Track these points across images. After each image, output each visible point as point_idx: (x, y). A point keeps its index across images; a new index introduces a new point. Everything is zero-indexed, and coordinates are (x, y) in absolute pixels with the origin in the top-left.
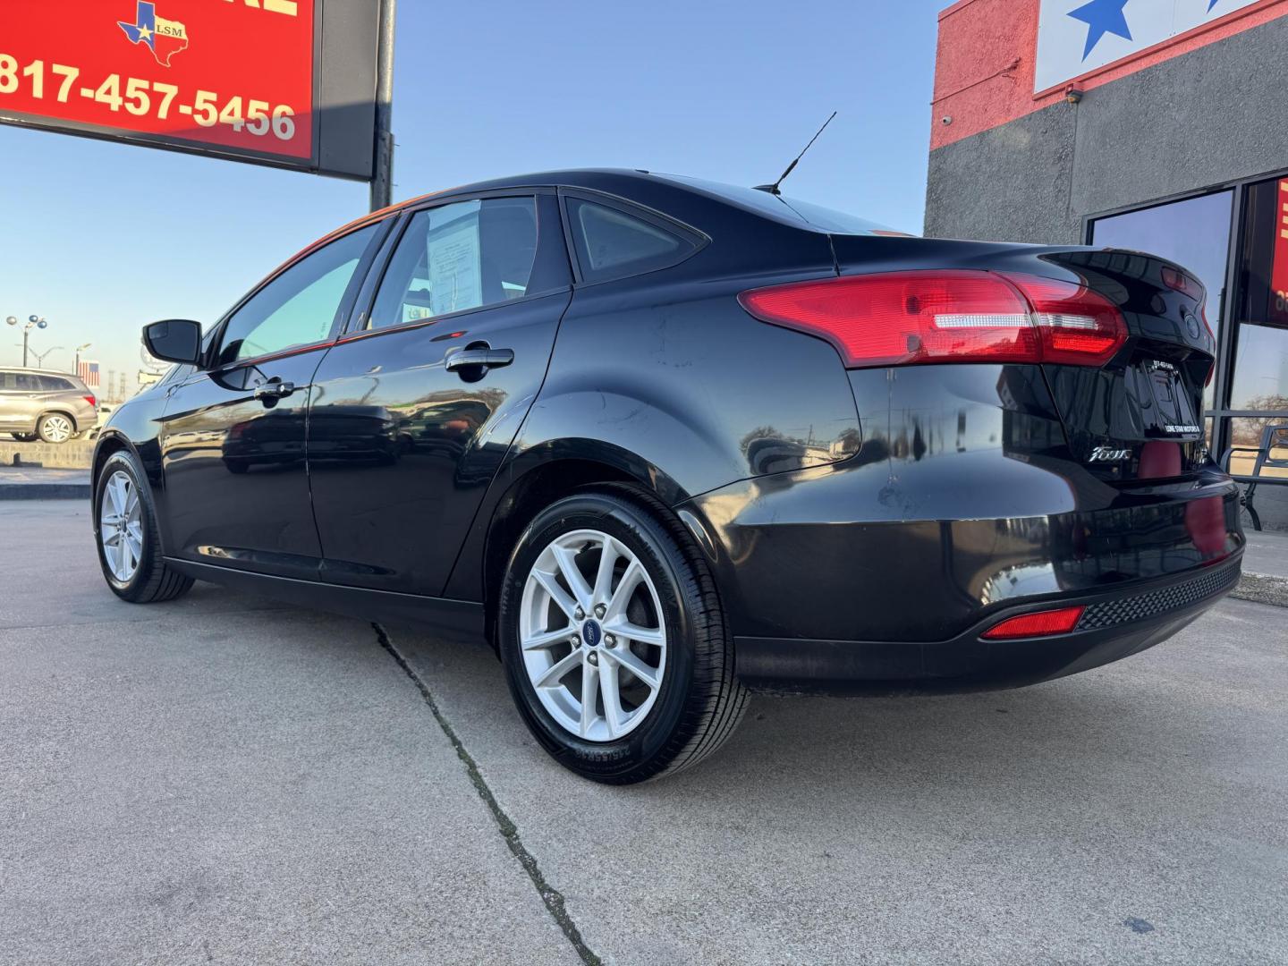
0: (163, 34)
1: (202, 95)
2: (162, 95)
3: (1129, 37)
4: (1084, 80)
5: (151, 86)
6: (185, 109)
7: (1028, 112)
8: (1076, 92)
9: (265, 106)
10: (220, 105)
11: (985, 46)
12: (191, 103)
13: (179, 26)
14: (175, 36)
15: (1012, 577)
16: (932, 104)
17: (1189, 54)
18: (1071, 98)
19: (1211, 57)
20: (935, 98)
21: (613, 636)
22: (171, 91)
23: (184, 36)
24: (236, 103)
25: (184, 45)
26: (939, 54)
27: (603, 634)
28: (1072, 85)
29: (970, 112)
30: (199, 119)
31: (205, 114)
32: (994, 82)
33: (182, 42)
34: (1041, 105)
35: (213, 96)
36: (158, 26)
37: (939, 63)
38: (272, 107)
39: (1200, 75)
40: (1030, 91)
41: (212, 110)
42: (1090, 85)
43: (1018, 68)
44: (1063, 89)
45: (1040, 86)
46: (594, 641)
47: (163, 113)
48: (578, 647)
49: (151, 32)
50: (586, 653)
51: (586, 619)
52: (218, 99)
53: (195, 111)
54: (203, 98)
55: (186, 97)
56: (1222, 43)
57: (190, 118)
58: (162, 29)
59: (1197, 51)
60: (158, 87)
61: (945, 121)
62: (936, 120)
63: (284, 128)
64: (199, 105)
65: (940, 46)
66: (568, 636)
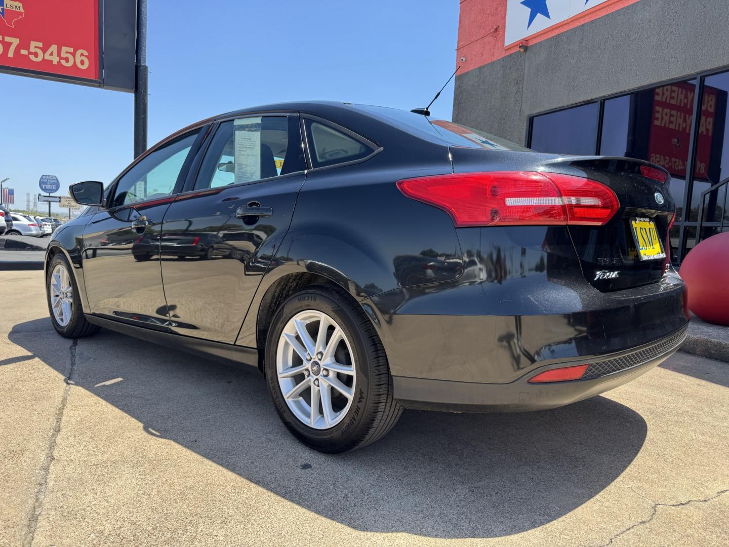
0: (9, 9)
1: (33, 44)
2: (10, 44)
3: (548, 17)
4: (526, 40)
5: (3, 39)
6: (24, 52)
7: (502, 56)
8: (524, 46)
9: (71, 50)
10: (44, 50)
11: (482, 19)
12: (28, 48)
13: (18, 4)
14: (16, 10)
15: (551, 349)
16: (457, 50)
17: (577, 27)
18: (522, 50)
19: (587, 30)
20: (458, 47)
21: (327, 370)
22: (15, 41)
23: (22, 10)
24: (54, 48)
25: (22, 15)
26: (460, 22)
27: (322, 369)
28: (522, 43)
29: (475, 55)
30: (32, 57)
31: (36, 55)
32: (486, 40)
33: (21, 14)
34: (508, 53)
35: (40, 45)
36: (6, 4)
37: (460, 27)
38: (75, 51)
39: (582, 40)
40: (503, 45)
41: (40, 52)
42: (531, 43)
43: (498, 31)
44: (517, 45)
45: (508, 43)
46: (317, 373)
47: (11, 54)
48: (308, 376)
49: (2, 7)
50: (312, 380)
51: (312, 360)
52: (43, 46)
53: (30, 53)
54: (34, 45)
55: (24, 45)
56: (593, 22)
57: (27, 57)
58: (8, 6)
59: (581, 26)
60: (7, 39)
61: (462, 60)
62: (459, 59)
63: (82, 62)
64: (32, 50)
65: (460, 17)
66: (303, 370)
